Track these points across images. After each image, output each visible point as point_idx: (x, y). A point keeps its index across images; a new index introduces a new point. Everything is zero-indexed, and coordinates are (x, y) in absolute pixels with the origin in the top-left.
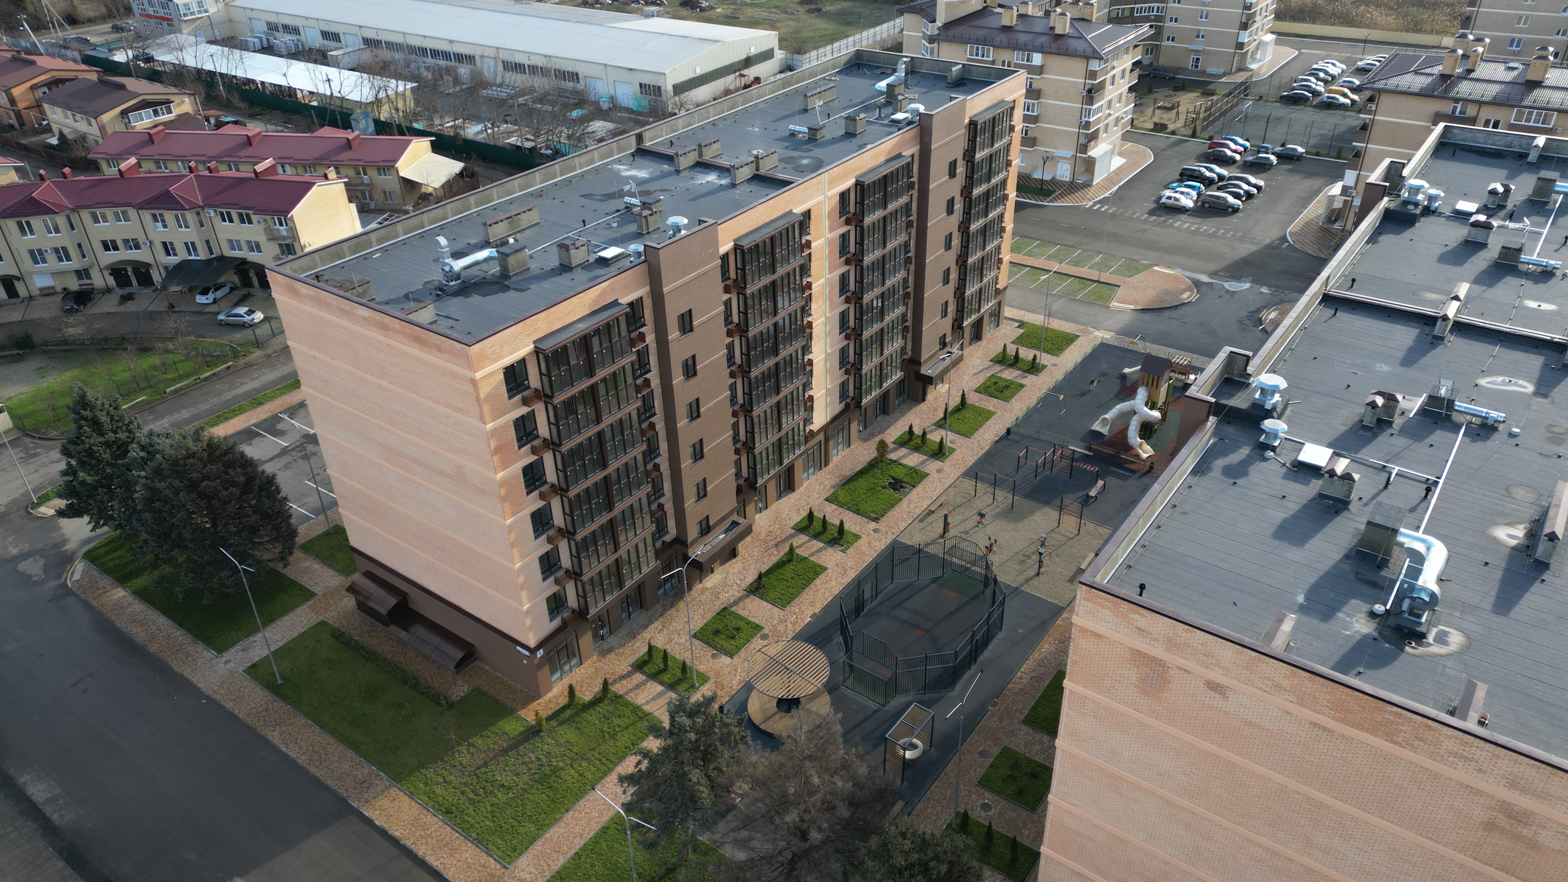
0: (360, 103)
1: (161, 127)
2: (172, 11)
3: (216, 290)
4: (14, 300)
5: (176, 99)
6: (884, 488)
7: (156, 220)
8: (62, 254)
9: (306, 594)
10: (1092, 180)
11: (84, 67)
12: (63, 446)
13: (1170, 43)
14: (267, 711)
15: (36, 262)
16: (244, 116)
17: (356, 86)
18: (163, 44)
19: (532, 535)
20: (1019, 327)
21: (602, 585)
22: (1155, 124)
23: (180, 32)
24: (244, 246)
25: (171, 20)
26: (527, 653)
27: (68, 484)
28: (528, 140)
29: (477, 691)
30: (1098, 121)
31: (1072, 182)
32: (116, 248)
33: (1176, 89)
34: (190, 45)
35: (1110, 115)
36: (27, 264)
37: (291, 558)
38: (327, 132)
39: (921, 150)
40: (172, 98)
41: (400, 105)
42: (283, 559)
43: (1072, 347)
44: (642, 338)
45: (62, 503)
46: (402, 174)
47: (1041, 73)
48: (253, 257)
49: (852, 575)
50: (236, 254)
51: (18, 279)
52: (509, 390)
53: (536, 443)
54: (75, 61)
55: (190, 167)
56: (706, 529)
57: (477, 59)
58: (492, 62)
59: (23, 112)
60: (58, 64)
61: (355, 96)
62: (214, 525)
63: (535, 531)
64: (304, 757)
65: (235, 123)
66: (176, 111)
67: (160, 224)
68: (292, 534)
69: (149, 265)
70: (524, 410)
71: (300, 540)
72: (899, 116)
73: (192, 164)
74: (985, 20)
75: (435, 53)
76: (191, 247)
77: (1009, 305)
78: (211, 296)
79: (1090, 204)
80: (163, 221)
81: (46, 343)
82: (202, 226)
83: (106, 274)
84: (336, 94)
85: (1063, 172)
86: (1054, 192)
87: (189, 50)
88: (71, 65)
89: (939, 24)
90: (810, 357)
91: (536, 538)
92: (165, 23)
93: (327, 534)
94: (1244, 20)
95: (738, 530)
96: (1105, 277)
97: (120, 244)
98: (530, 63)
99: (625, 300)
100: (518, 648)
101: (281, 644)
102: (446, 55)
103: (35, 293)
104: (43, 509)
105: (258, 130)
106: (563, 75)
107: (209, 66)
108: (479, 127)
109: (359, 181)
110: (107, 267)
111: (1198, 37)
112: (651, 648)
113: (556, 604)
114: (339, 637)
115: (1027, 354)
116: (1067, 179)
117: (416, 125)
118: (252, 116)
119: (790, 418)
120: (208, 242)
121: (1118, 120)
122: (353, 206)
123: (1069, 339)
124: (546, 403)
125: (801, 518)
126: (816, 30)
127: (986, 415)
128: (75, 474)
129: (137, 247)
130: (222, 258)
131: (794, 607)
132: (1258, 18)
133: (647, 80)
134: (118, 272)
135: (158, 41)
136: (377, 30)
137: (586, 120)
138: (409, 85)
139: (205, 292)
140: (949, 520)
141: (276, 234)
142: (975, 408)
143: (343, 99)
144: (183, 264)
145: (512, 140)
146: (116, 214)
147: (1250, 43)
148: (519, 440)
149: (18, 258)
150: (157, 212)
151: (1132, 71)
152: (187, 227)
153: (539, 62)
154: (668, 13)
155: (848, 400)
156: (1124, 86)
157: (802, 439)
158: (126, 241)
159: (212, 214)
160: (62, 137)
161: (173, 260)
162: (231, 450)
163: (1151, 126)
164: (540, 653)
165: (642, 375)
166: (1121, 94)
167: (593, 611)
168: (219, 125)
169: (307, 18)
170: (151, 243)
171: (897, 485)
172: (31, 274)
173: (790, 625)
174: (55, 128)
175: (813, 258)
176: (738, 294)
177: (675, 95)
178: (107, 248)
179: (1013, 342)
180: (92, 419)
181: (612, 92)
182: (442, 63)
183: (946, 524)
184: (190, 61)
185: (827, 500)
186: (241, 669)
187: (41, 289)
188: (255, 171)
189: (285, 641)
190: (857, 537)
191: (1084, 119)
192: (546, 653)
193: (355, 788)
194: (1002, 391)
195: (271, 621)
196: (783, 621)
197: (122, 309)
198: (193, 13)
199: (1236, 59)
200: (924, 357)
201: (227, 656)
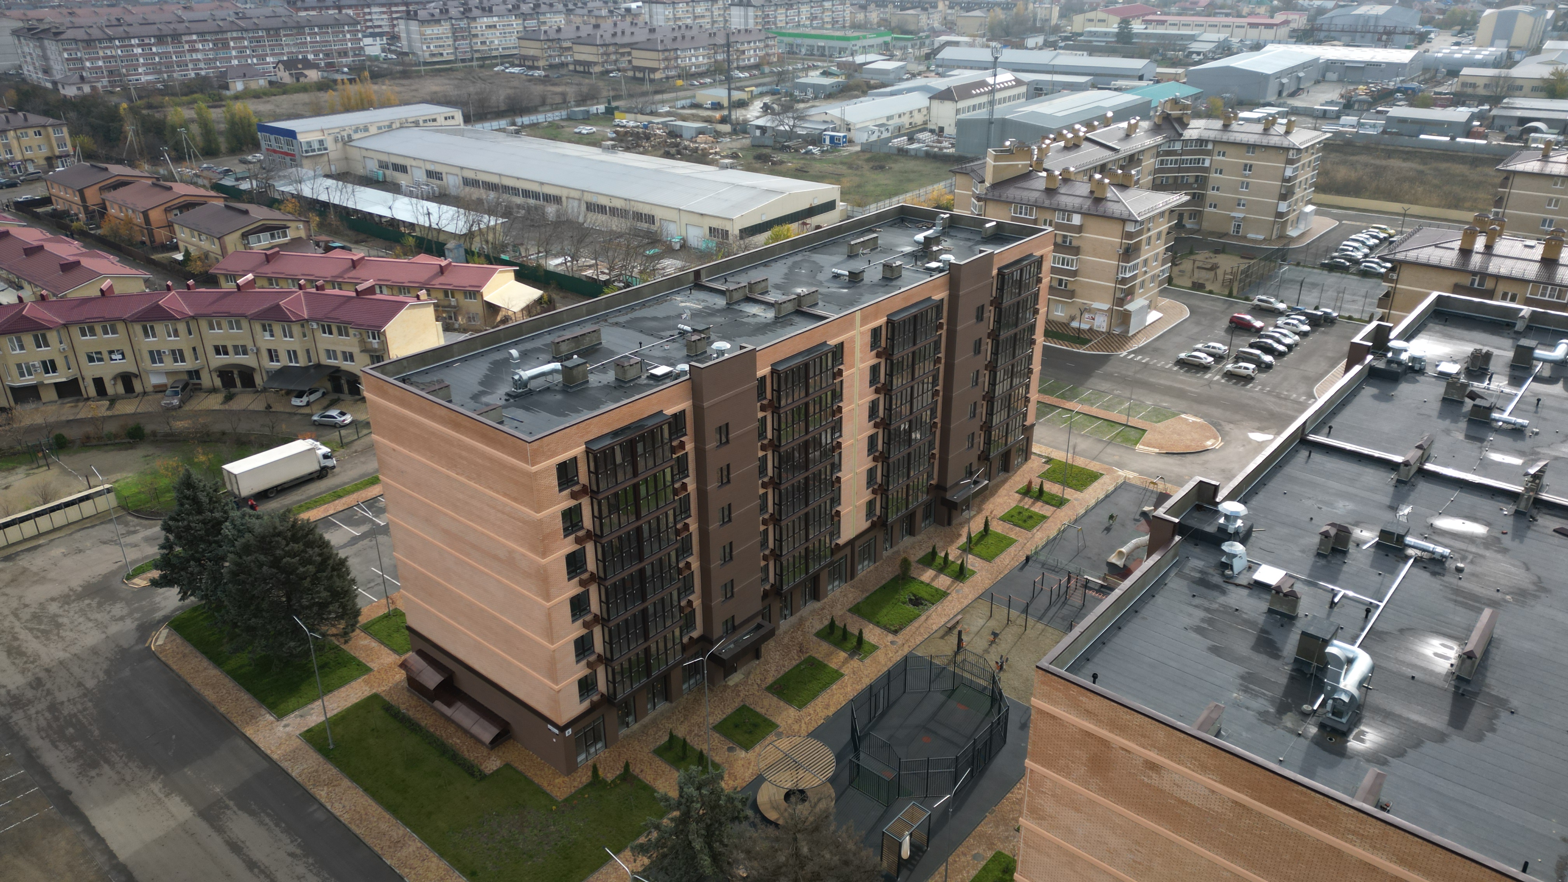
0: (454, 235)
1: (277, 249)
2: (295, 148)
3: (311, 394)
4: (129, 395)
5: (292, 225)
6: (904, 603)
7: (265, 330)
8: (177, 355)
9: (363, 669)
10: (1128, 332)
11: (213, 193)
12: (165, 522)
13: (1212, 209)
14: (317, 771)
15: (154, 362)
16: (350, 242)
17: (452, 219)
18: (285, 177)
19: (570, 619)
20: (1046, 463)
21: (631, 672)
22: (1194, 283)
23: (301, 166)
24: (340, 356)
25: (293, 155)
26: (557, 731)
27: (164, 557)
28: (603, 273)
29: (508, 766)
30: (1134, 277)
31: (1109, 333)
32: (226, 353)
33: (1217, 252)
34: (309, 179)
35: (1146, 272)
36: (147, 363)
37: (352, 635)
38: (423, 259)
39: (950, 295)
40: (289, 224)
41: (490, 238)
42: (345, 635)
43: (1095, 484)
44: (682, 445)
45: (156, 574)
46: (487, 298)
47: (1080, 232)
48: (347, 366)
49: (866, 682)
50: (332, 362)
51: (136, 376)
52: (560, 485)
53: (581, 533)
54: (204, 186)
55: (300, 285)
56: (732, 627)
57: (564, 199)
58: (576, 203)
59: (156, 231)
60: (191, 190)
61: (451, 229)
62: (289, 600)
63: (573, 616)
64: (346, 816)
65: (343, 248)
66: (291, 234)
67: (267, 334)
68: (357, 613)
69: (253, 369)
70: (572, 503)
71: (363, 619)
72: (934, 265)
73: (302, 282)
74: (1031, 182)
75: (526, 193)
76: (293, 355)
77: (1038, 442)
78: (305, 399)
79: (1125, 353)
80: (271, 331)
81: (154, 434)
82: (305, 336)
83: (215, 376)
84: (434, 226)
85: (1101, 323)
86: (1091, 341)
87: (308, 183)
88: (202, 192)
89: (987, 184)
90: (839, 475)
91: (573, 621)
92: (288, 158)
93: (387, 616)
94: (1283, 192)
95: (762, 632)
96: (1134, 421)
97: (230, 350)
98: (611, 205)
99: (669, 411)
100: (549, 727)
101: (335, 712)
102: (536, 196)
103: (149, 389)
104: (137, 581)
105: (362, 255)
106: (639, 216)
107: (323, 197)
108: (560, 260)
109: (446, 303)
110: (216, 370)
111: (1239, 205)
112: (672, 737)
113: (586, 686)
114: (390, 710)
115: (1052, 488)
116: (1104, 330)
117: (503, 257)
118: (357, 242)
119: (817, 528)
120: (308, 351)
121: (1153, 279)
122: (439, 324)
123: (1094, 477)
124: (592, 498)
125: (822, 627)
126: (879, 185)
127: (1006, 542)
128: (171, 548)
129: (245, 353)
130: (319, 366)
131: (810, 709)
132: (1297, 190)
133: (715, 224)
134: (226, 374)
135: (281, 174)
136: (476, 171)
137: (659, 257)
138: (500, 221)
139: (300, 395)
140: (964, 637)
141: (369, 347)
142: (997, 535)
143: (439, 231)
144: (284, 370)
145: (589, 273)
146: (230, 322)
147: (1288, 213)
148: (565, 530)
149: (138, 358)
150: (267, 323)
151: (1168, 233)
152: (291, 337)
153: (618, 204)
154: (741, 165)
155: (875, 519)
156: (1160, 248)
157: (828, 552)
158: (235, 347)
159: (315, 326)
160: (187, 254)
161: (276, 365)
162: (311, 531)
163: (1190, 285)
164: (569, 732)
165: (680, 479)
166: (1158, 254)
167: (620, 696)
168: (328, 249)
169: (415, 159)
170: (258, 350)
171: (917, 602)
172: (147, 372)
173: (803, 725)
174: (181, 245)
175: (845, 385)
176: (773, 413)
177: (741, 238)
178: (218, 352)
179: (1039, 477)
180: (193, 500)
181: (684, 234)
182: (532, 201)
183: (960, 640)
184: (307, 191)
185: (850, 610)
186: (298, 733)
187: (155, 386)
188: (356, 290)
189: (339, 710)
190: (875, 648)
191: (1120, 276)
192: (575, 733)
193: (390, 847)
194: (1025, 521)
195: (330, 691)
196: (798, 721)
197: (226, 407)
198: (314, 150)
199: (1276, 227)
200: (950, 483)
201: (285, 721)
